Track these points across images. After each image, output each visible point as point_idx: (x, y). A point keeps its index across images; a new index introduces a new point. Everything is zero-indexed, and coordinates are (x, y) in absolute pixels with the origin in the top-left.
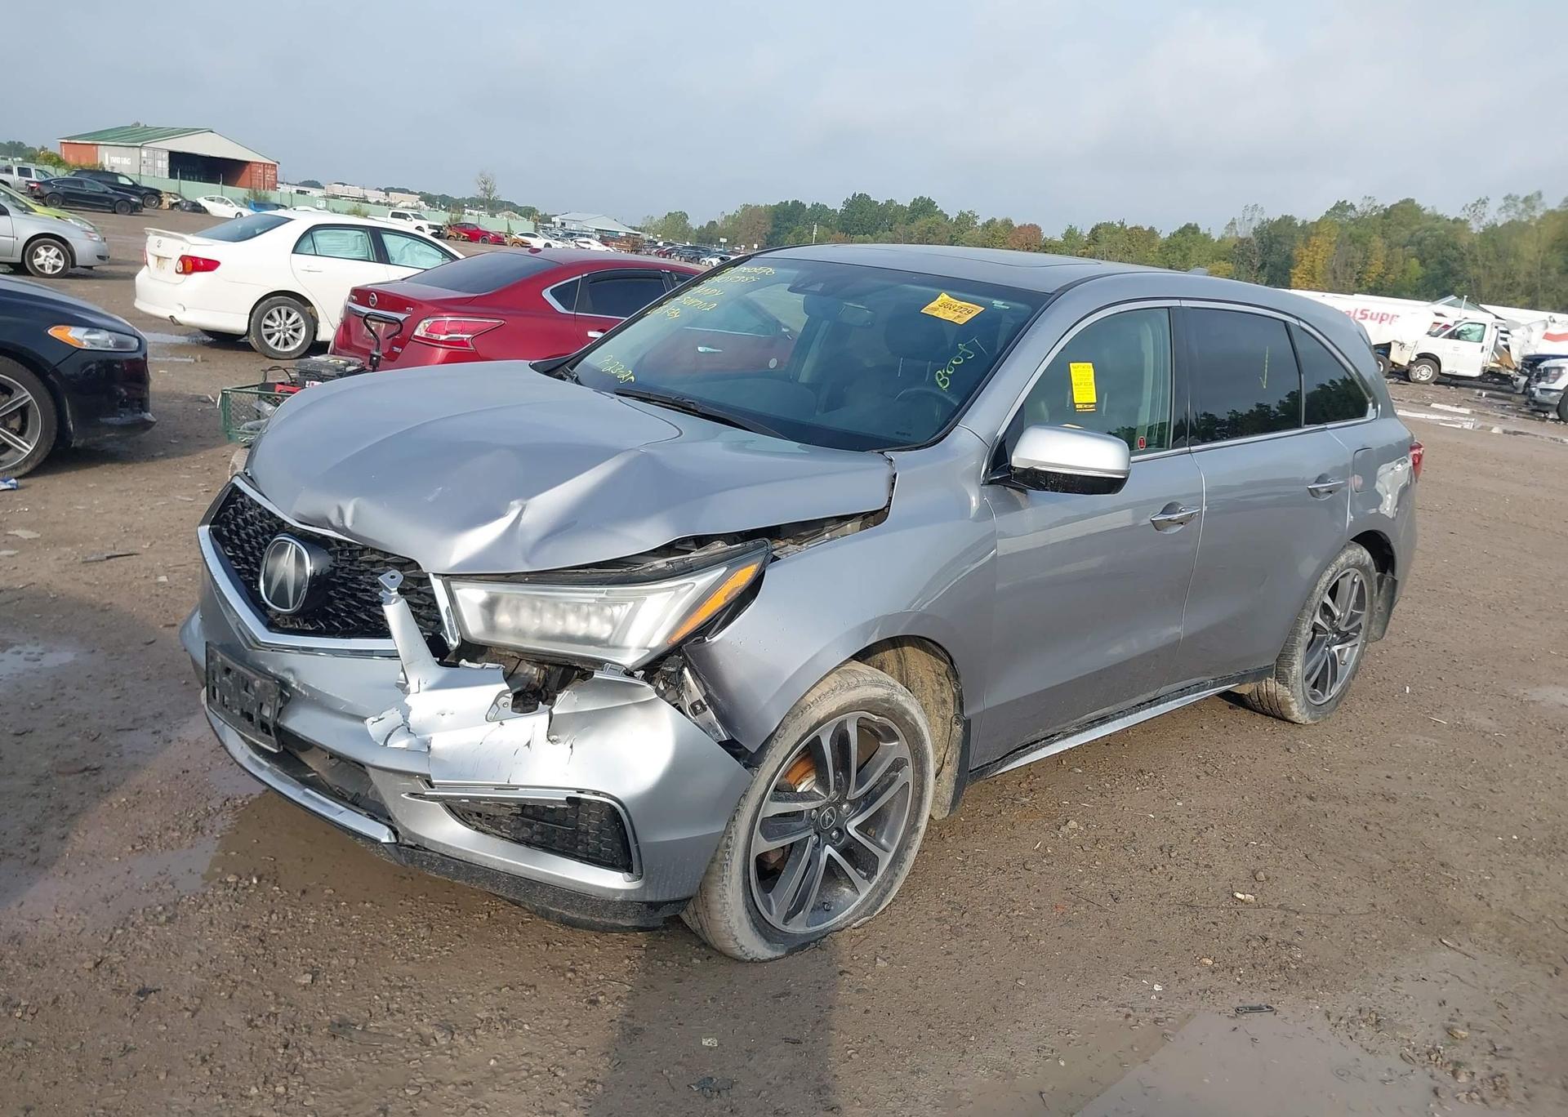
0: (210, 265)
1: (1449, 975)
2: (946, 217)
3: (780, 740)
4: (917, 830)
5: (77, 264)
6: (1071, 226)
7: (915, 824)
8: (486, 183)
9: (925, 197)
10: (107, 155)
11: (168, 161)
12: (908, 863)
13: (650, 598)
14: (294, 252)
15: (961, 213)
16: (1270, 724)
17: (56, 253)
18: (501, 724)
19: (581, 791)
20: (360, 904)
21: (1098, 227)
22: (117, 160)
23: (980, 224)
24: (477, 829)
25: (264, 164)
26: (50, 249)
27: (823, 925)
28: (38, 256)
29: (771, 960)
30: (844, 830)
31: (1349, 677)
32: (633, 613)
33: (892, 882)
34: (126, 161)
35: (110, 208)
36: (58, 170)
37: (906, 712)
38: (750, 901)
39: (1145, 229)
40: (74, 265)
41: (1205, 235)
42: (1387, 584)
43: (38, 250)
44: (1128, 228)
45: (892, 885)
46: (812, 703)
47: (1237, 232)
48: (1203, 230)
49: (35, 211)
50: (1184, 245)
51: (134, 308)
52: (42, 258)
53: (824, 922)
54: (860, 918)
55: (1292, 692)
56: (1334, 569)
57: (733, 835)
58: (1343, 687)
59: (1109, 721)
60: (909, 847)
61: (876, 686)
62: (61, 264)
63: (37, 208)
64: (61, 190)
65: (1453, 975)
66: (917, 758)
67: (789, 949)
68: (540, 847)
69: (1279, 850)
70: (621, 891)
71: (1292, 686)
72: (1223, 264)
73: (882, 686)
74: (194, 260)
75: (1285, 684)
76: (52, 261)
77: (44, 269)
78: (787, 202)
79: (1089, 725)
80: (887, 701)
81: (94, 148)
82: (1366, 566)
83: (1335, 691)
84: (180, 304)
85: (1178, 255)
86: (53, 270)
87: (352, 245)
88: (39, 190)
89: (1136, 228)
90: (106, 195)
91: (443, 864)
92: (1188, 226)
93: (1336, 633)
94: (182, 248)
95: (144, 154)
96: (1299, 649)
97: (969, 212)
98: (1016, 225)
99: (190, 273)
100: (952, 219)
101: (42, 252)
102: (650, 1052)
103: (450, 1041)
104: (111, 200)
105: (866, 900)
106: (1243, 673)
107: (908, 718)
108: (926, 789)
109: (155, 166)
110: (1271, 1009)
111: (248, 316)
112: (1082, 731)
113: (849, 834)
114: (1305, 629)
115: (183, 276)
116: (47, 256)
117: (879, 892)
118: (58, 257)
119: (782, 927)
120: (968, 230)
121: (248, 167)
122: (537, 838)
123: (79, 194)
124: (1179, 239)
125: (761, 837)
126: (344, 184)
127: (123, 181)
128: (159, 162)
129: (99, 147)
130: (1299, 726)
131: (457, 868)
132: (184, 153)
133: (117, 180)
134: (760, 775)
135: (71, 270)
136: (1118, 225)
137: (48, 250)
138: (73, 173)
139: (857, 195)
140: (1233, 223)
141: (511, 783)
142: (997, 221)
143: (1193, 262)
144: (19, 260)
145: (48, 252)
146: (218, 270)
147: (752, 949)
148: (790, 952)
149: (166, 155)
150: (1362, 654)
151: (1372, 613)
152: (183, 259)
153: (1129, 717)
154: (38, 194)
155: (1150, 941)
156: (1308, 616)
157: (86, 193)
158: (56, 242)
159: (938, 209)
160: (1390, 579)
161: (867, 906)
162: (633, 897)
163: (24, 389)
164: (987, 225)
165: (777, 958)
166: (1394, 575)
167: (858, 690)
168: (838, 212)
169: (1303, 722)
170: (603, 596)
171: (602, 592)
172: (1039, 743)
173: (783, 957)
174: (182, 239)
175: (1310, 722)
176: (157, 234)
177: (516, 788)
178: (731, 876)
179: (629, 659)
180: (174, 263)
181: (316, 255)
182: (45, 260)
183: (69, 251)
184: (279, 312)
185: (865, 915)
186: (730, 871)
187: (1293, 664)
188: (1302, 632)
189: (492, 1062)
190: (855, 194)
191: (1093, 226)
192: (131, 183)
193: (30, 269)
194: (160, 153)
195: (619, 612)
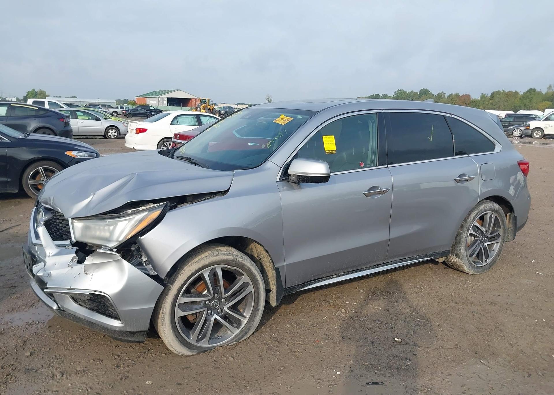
0: (144, 130)
1: (475, 374)
2: (433, 95)
3: (182, 275)
4: (258, 310)
5: (121, 134)
6: (482, 94)
7: (257, 307)
8: (269, 99)
9: (425, 88)
10: (149, 100)
11: (167, 101)
12: (256, 322)
13: (119, 224)
14: (171, 124)
15: (439, 93)
16: (456, 274)
17: (114, 131)
18: (72, 268)
19: (95, 291)
20: (65, 331)
21: (493, 93)
22: (152, 102)
23: (447, 96)
24: (80, 305)
25: (196, 99)
26: (113, 130)
27: (217, 344)
28: (109, 132)
29: (190, 356)
30: (223, 309)
31: (496, 255)
32: (114, 228)
33: (249, 329)
34: (155, 102)
35: (146, 117)
36: (133, 106)
37: (245, 265)
38: (177, 333)
39: (513, 92)
40: (120, 135)
41: (539, 92)
42: (512, 217)
43: (109, 131)
44: (506, 92)
45: (249, 330)
46: (196, 261)
47: (552, 90)
48: (538, 90)
49: (112, 119)
50: (530, 97)
51: (125, 146)
52: (111, 133)
53: (217, 343)
54: (233, 342)
55: (462, 261)
56: (477, 211)
57: (164, 309)
58: (493, 260)
59: (361, 271)
60: (255, 316)
61: (228, 255)
62: (116, 134)
63: (112, 118)
64: (131, 112)
65: (476, 375)
66: (254, 283)
67: (198, 352)
68: (96, 311)
69: (428, 323)
70: (117, 327)
71: (462, 259)
72: (547, 102)
73: (231, 255)
74: (140, 129)
75: (459, 258)
76: (113, 134)
77: (111, 136)
78: (373, 95)
79: (350, 272)
80: (233, 260)
81: (145, 98)
82: (496, 210)
83: (489, 261)
84: (136, 144)
85: (527, 100)
86: (114, 136)
87: (190, 121)
88: (125, 113)
89: (510, 92)
90: (145, 113)
91: (69, 316)
92: (531, 89)
93: (486, 237)
94: (136, 126)
95: (160, 99)
96: (462, 244)
97: (442, 92)
98: (461, 95)
99: (138, 133)
100: (436, 95)
101: (110, 131)
102: (125, 384)
103: (61, 377)
104: (146, 114)
105: (237, 336)
106: (434, 253)
107: (246, 267)
108: (260, 294)
109: (163, 103)
110: (382, 383)
111: (157, 146)
112: (347, 274)
113: (225, 310)
114: (464, 236)
115: (137, 134)
116: (112, 132)
117: (243, 333)
118: (115, 132)
119: (196, 344)
120: (442, 99)
121: (191, 101)
122: (95, 308)
123: (136, 113)
124: (528, 94)
125: (179, 310)
126: (224, 103)
127: (151, 108)
128: (164, 101)
129: (147, 98)
130: (471, 275)
131: (73, 318)
132: (172, 98)
133: (149, 108)
134: (174, 287)
135: (119, 136)
136: (502, 91)
137: (112, 130)
138: (137, 107)
139: (399, 90)
140: (550, 87)
141: (71, 288)
142: (453, 94)
143: (534, 102)
144: (104, 134)
145: (112, 131)
146: (147, 132)
147: (181, 351)
148: (199, 353)
149: (166, 99)
150: (502, 246)
151: (504, 229)
152: (137, 129)
153: (372, 269)
154: (125, 114)
155: (347, 355)
156: (465, 230)
157: (139, 113)
158: (114, 128)
159: (430, 92)
160: (513, 216)
161: (237, 338)
162: (122, 329)
163: (58, 171)
164: (449, 96)
165: (192, 355)
166: (514, 214)
167: (218, 257)
168: (392, 96)
169: (472, 273)
170: (107, 223)
171: (107, 222)
172: (324, 279)
173: (195, 355)
174: (136, 123)
175: (475, 273)
176: (131, 122)
177: (74, 289)
178: (165, 324)
179: (112, 245)
180: (134, 131)
181: (178, 125)
182: (111, 134)
183: (119, 130)
184: (167, 144)
185: (236, 341)
186: (165, 322)
187: (461, 250)
188: (463, 237)
189: (69, 385)
190: (398, 90)
191: (491, 92)
192: (153, 109)
193: (107, 137)
194: (164, 99)
195: (111, 228)
